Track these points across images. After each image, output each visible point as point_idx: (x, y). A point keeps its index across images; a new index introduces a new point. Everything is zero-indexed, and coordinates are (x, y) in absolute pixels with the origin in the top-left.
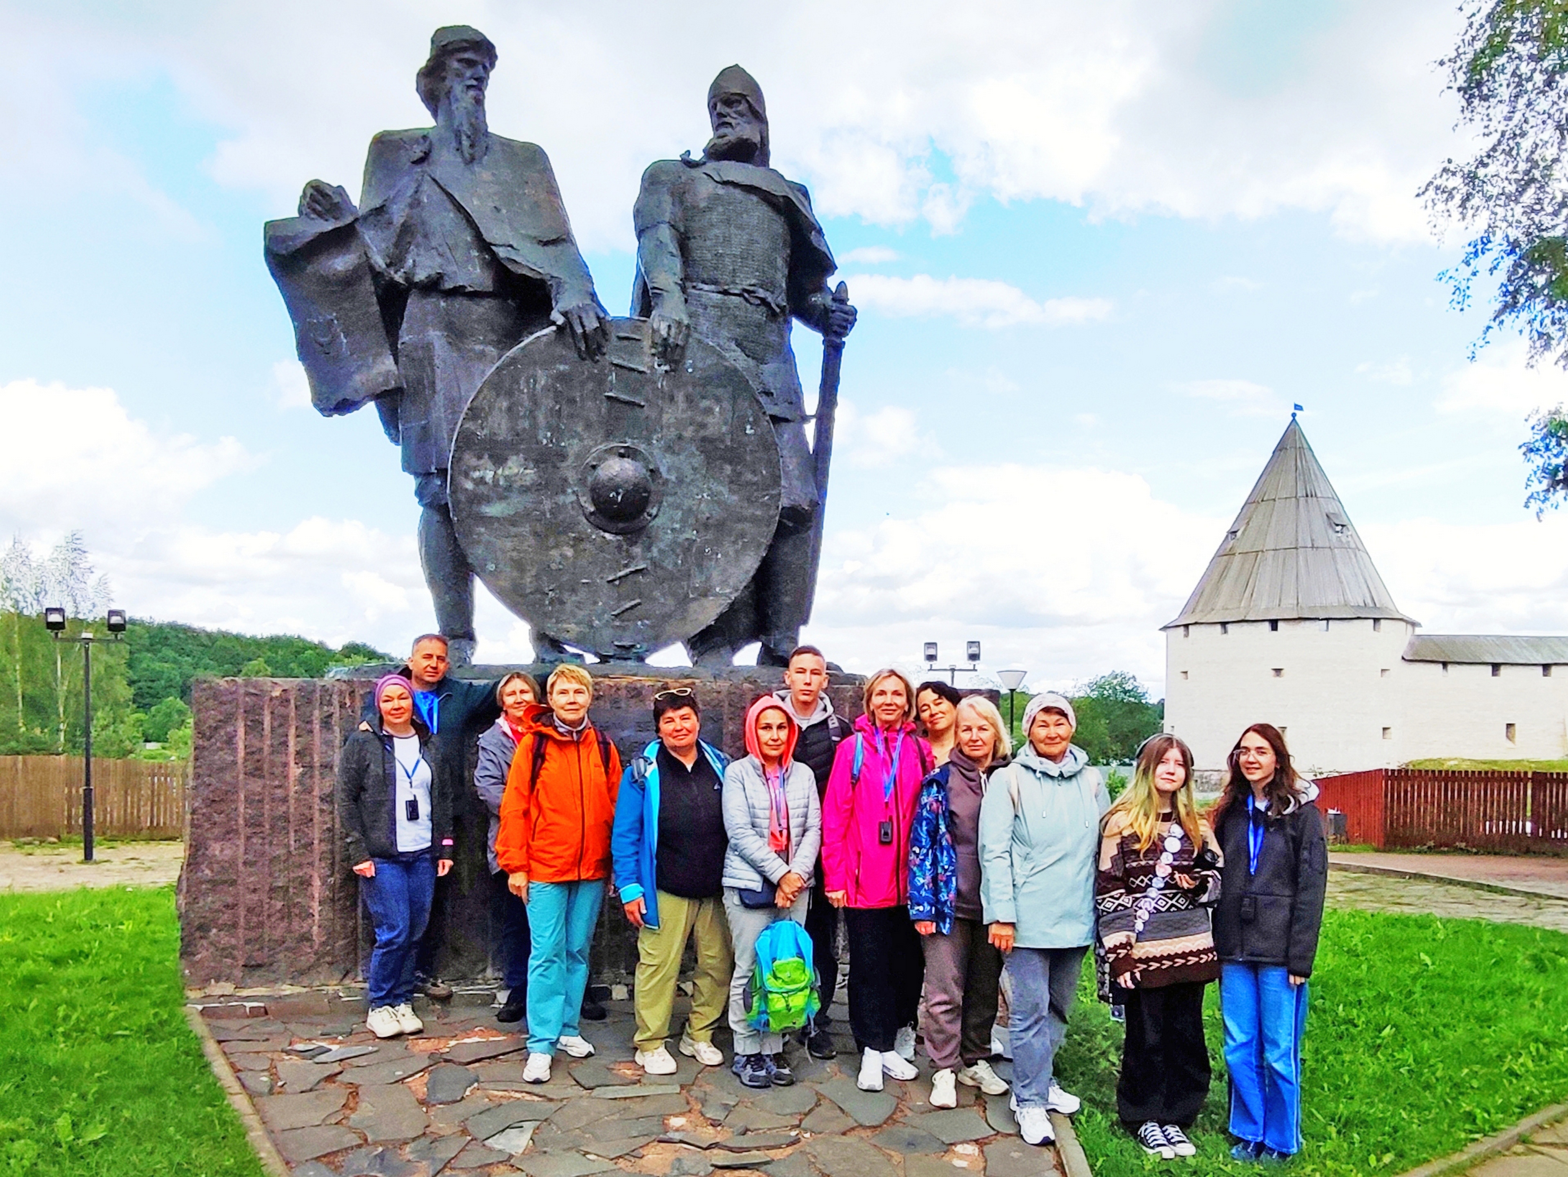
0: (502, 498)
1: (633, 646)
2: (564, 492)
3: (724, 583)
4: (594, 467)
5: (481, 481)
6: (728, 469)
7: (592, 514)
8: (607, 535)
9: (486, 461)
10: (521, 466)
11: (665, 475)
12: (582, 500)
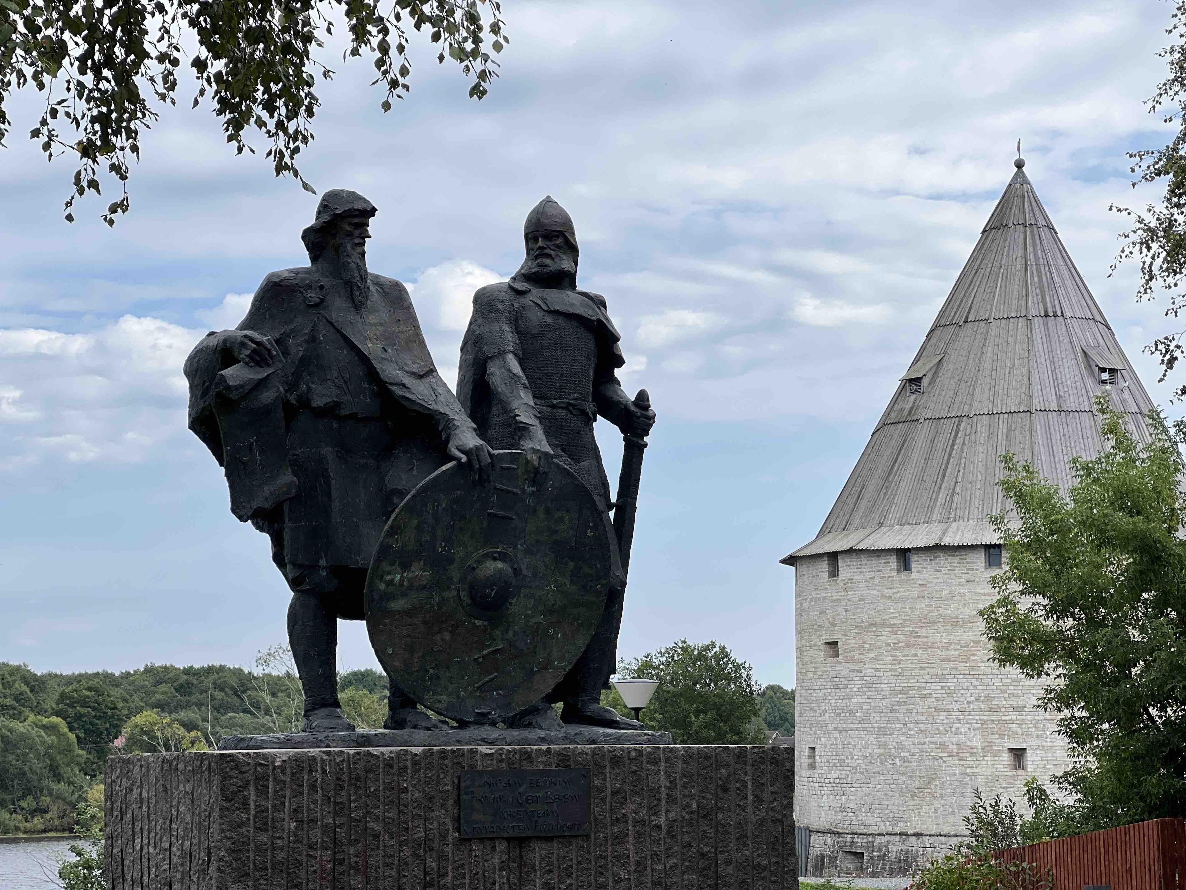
0: (404, 595)
1: (489, 713)
2: (449, 588)
3: (561, 659)
4: (474, 569)
5: (391, 583)
6: (571, 564)
7: (468, 605)
8: (477, 622)
9: (397, 567)
10: (421, 570)
11: (525, 572)
12: (462, 594)
